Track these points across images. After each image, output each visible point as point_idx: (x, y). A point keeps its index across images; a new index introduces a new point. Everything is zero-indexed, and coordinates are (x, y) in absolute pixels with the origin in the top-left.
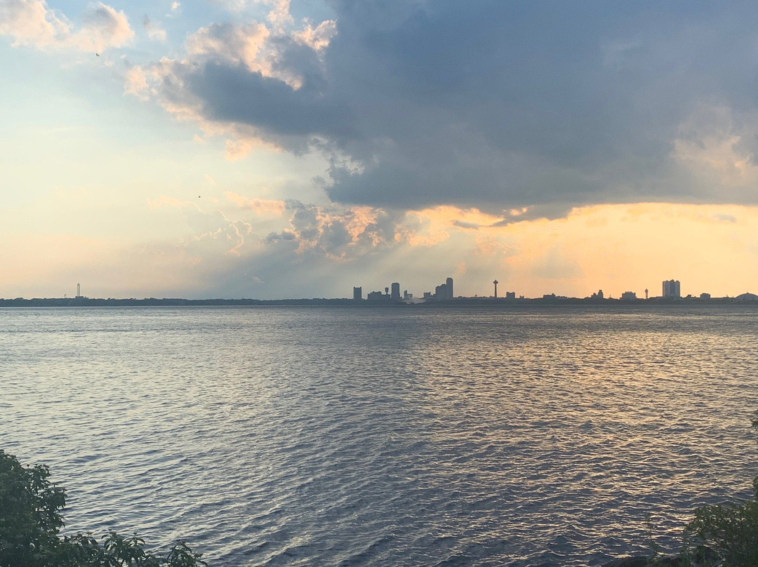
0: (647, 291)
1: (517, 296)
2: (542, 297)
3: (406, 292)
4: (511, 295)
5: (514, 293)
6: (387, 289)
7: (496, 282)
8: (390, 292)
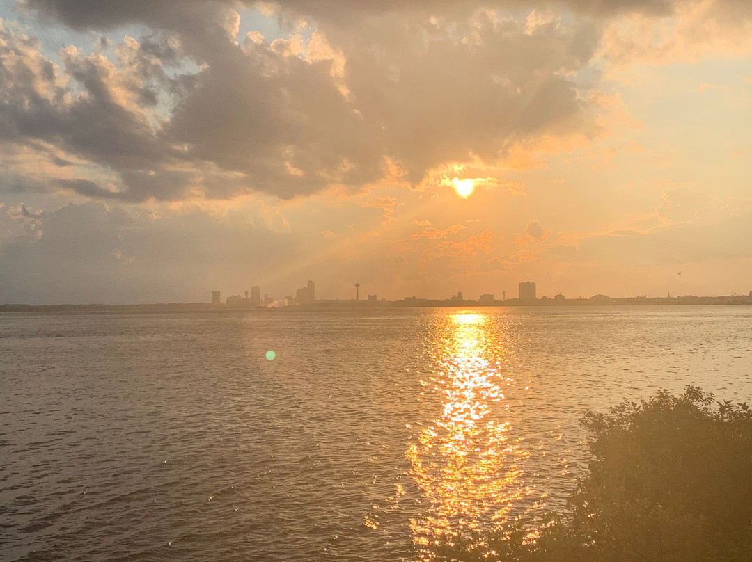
0: (504, 293)
1: (379, 299)
2: (403, 299)
3: (266, 296)
4: (372, 298)
5: (375, 296)
6: (246, 293)
7: (357, 285)
8: (249, 296)
